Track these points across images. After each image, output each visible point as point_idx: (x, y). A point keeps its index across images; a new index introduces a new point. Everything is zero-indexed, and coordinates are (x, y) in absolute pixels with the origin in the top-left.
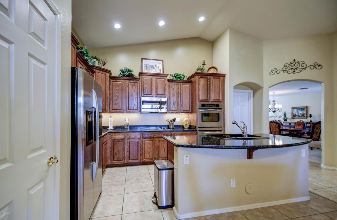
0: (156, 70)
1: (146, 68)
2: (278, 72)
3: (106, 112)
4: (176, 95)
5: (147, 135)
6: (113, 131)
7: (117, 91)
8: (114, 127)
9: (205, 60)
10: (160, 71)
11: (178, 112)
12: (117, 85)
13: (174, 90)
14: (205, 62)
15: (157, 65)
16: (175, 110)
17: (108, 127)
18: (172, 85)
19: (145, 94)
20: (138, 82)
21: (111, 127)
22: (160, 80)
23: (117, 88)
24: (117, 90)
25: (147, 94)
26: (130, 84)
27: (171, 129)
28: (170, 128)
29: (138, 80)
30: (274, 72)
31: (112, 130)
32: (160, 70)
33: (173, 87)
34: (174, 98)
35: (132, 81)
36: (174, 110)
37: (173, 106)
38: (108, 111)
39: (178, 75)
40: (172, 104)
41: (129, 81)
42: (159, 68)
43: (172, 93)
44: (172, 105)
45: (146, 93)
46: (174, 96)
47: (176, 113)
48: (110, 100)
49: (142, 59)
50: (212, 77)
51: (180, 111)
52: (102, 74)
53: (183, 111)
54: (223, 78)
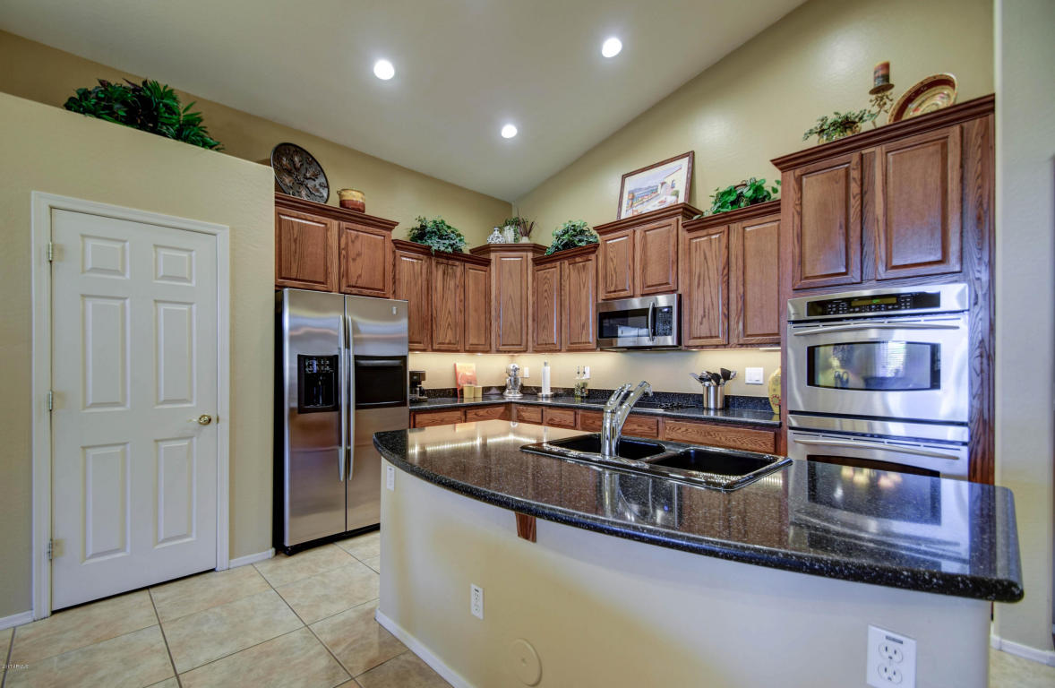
0: (663, 199)
1: (632, 204)
3: (525, 352)
4: (713, 274)
5: (591, 421)
6: (549, 402)
7: (546, 294)
8: (552, 389)
9: (887, 66)
10: (674, 198)
11: (725, 346)
12: (546, 277)
13: (705, 258)
14: (886, 77)
16: (711, 337)
17: (539, 389)
18: (698, 240)
19: (610, 292)
20: (593, 257)
21: (546, 391)
22: (656, 236)
23: (546, 287)
24: (546, 291)
25: (615, 291)
26: (574, 269)
27: (708, 409)
28: (705, 406)
29: (594, 252)
31: (547, 397)
33: (704, 246)
34: (707, 288)
35: (578, 259)
36: (707, 337)
37: (701, 324)
38: (530, 349)
39: (729, 192)
40: (701, 312)
41: (572, 260)
42: (673, 187)
43: (697, 270)
44: (696, 322)
45: (612, 289)
46: (707, 282)
47: (717, 346)
48: (534, 320)
49: (624, 177)
50: (878, 150)
51: (734, 340)
52: (512, 259)
53: (750, 342)
54: (974, 126)
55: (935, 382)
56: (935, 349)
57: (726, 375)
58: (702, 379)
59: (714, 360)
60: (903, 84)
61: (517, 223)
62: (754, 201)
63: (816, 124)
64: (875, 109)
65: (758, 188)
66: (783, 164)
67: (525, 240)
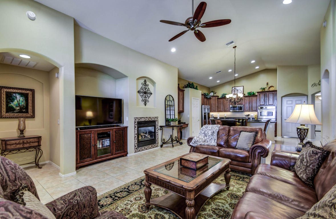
0: (239, 92)
2: (316, 85)
4: (248, 103)
9: (268, 83)
12: (220, 101)
15: (240, 89)
21: (218, 118)
30: (314, 85)
32: (241, 91)
33: (247, 99)
39: (250, 93)
43: (246, 102)
44: (245, 108)
45: (233, 103)
47: (248, 111)
48: (217, 107)
49: (233, 87)
50: (268, 93)
51: (251, 111)
52: (214, 98)
53: (252, 111)
54: (276, 92)
55: (272, 115)
56: (272, 112)
57: (249, 115)
58: (246, 116)
59: (247, 113)
60: (269, 86)
61: (213, 92)
62: (253, 95)
63: (260, 88)
64: (266, 87)
65: (254, 93)
66: (258, 92)
67: (215, 95)
